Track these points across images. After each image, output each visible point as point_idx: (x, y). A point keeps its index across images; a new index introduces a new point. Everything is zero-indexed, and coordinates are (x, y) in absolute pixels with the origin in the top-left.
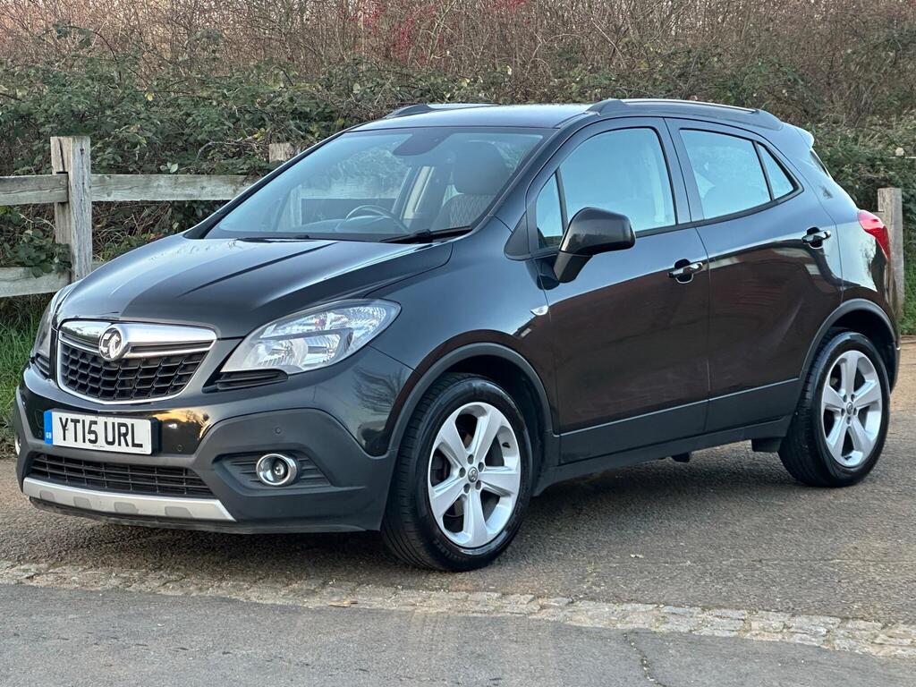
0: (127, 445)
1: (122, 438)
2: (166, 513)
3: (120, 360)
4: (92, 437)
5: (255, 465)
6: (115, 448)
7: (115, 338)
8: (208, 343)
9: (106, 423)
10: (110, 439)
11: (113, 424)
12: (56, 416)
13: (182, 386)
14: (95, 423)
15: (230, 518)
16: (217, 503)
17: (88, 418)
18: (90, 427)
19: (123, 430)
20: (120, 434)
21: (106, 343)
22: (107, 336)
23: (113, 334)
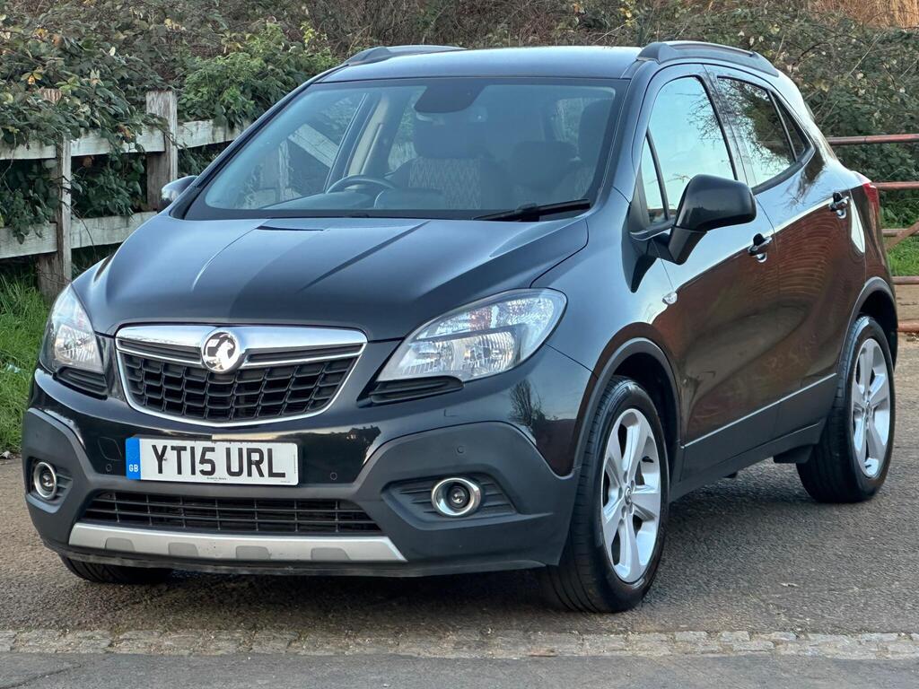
0: (261, 475)
1: (254, 467)
2: (312, 556)
3: (236, 372)
4: (207, 467)
5: (430, 492)
6: (243, 479)
7: (226, 346)
8: (358, 347)
9: (228, 450)
10: (235, 468)
11: (240, 451)
12: (146, 445)
13: (326, 400)
14: (212, 450)
15: (400, 557)
16: (386, 541)
17: (199, 446)
18: (203, 454)
19: (255, 457)
20: (250, 462)
21: (213, 351)
22: (214, 343)
23: (222, 341)
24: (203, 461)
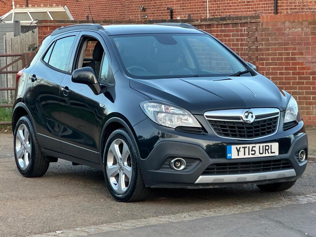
0: (269, 153)
1: (267, 151)
2: (277, 177)
4: (253, 152)
6: (264, 155)
7: (250, 115)
8: (278, 113)
9: (260, 146)
10: (261, 152)
11: (263, 146)
12: (234, 148)
13: (275, 129)
14: (255, 147)
15: (296, 175)
16: (293, 170)
17: (251, 146)
20: (266, 149)
21: (247, 117)
22: (246, 114)
23: (249, 113)
24: (252, 150)
